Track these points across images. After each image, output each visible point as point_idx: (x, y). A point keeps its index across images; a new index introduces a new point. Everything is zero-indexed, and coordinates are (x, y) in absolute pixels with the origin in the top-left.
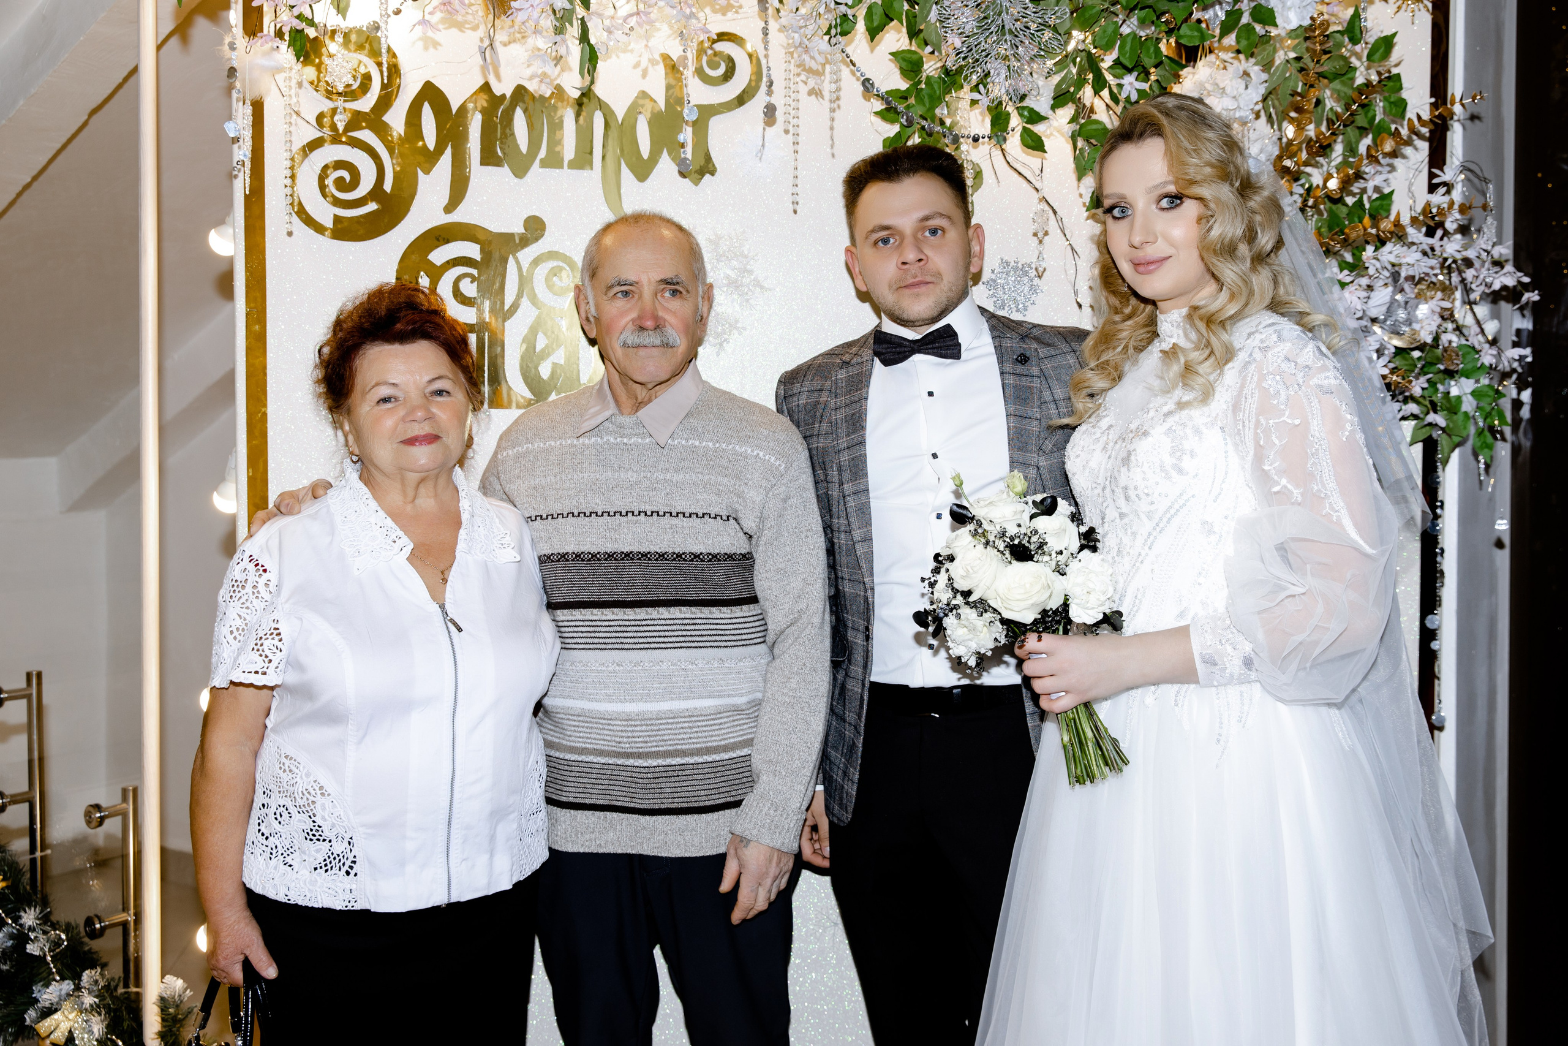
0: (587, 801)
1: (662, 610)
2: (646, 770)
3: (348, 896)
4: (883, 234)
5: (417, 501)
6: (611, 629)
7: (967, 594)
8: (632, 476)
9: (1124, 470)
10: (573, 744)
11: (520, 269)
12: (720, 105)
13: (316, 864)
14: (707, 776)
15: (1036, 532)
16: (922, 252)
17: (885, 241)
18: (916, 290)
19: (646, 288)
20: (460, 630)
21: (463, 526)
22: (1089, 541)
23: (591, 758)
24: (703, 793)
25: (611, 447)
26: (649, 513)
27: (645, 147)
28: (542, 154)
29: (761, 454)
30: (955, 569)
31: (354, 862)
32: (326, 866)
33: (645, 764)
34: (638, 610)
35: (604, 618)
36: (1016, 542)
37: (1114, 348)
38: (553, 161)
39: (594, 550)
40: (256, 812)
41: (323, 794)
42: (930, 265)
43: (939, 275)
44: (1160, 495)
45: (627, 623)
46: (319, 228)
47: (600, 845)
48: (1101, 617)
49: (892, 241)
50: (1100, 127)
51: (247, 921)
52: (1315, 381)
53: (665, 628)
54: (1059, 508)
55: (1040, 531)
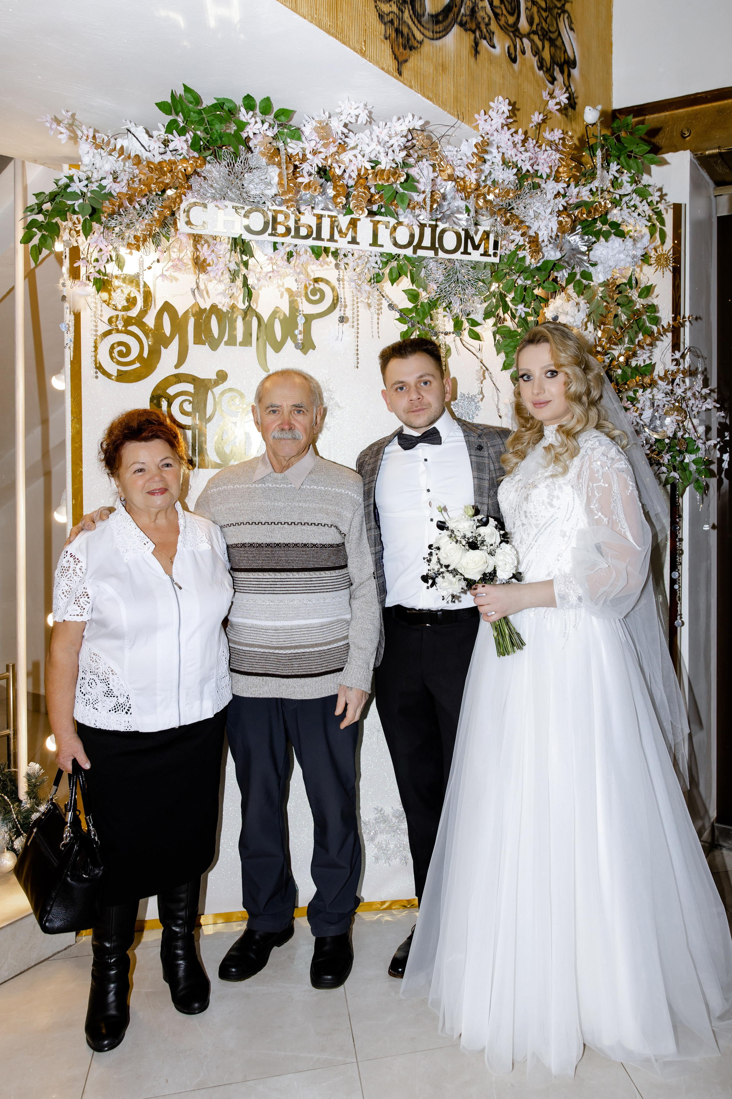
0: (254, 671)
1: (295, 573)
2: (285, 656)
3: (127, 724)
4: (400, 385)
5: (157, 521)
6: (268, 583)
7: (447, 566)
8: (281, 504)
9: (525, 503)
10: (247, 642)
11: (214, 398)
12: (317, 314)
13: (110, 708)
14: (316, 658)
15: (480, 535)
16: (420, 394)
17: (401, 388)
18: (417, 413)
19: (285, 409)
20: (180, 588)
21: (181, 533)
22: (505, 538)
23: (256, 649)
24: (314, 667)
25: (270, 489)
26: (290, 523)
27: (279, 336)
28: (226, 338)
29: (350, 493)
30: (442, 554)
31: (130, 708)
32: (115, 709)
33: (284, 653)
34: (282, 573)
35: (264, 577)
36: (471, 540)
37: (523, 443)
38: (232, 342)
39: (260, 542)
40: (79, 682)
41: (113, 674)
42: (425, 400)
43: (430, 405)
44: (542, 516)
45: (277, 580)
46: (109, 376)
47: (260, 694)
48: (511, 575)
49: (405, 388)
50: (508, 329)
51: (76, 739)
52: (616, 466)
53: (296, 583)
54: (490, 522)
55: (482, 535)
